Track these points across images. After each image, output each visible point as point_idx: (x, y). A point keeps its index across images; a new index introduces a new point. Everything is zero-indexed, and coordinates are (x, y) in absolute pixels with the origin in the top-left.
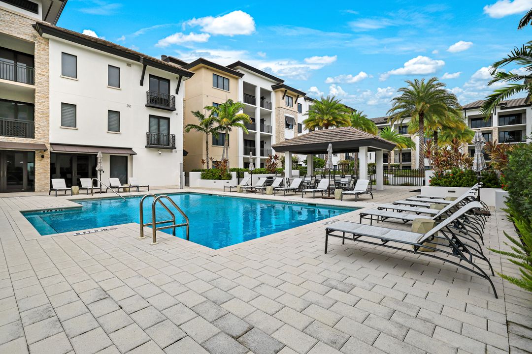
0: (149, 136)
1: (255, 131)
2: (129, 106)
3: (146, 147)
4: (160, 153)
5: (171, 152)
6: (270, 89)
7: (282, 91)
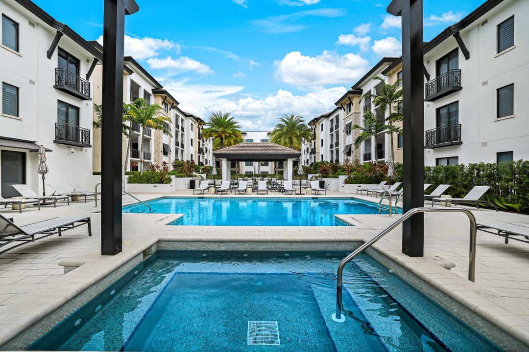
0: (57, 126)
1: (138, 133)
2: (32, 82)
3: (54, 142)
4: (73, 150)
5: (82, 150)
6: (150, 92)
7: (162, 97)
